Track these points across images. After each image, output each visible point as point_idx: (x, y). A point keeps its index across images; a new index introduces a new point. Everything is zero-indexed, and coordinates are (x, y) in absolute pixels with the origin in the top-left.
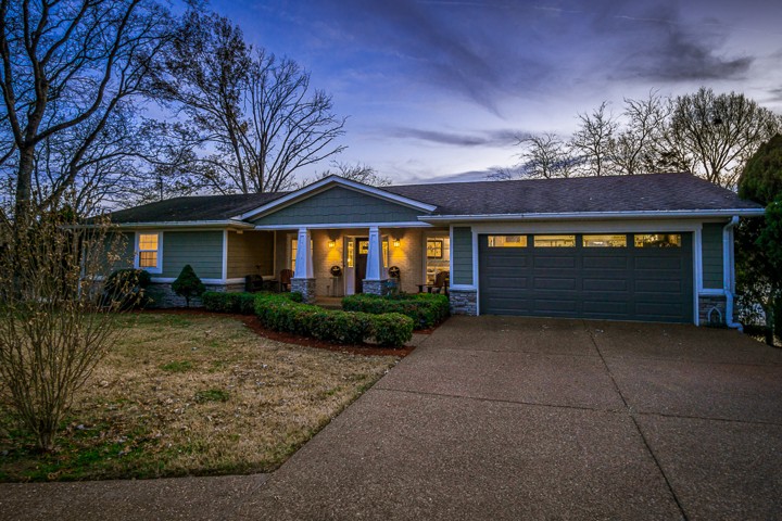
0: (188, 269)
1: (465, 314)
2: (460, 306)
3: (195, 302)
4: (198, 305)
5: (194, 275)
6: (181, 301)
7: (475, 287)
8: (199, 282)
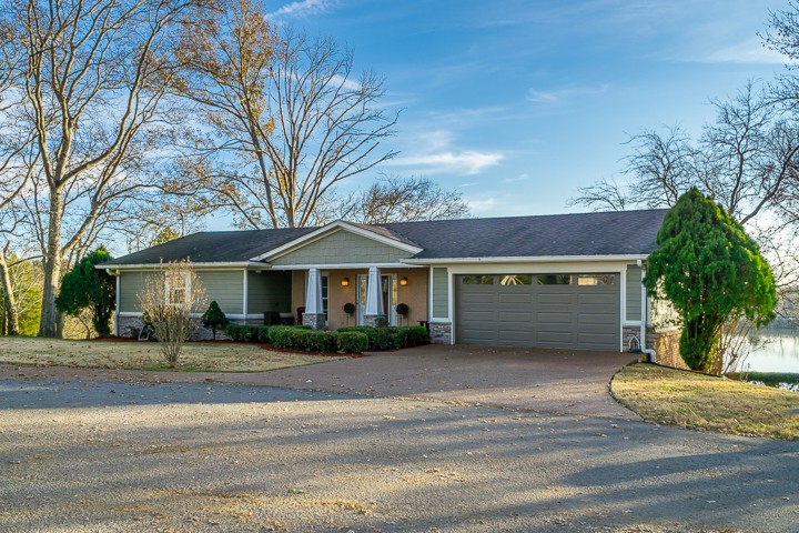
0: (214, 305)
1: (442, 344)
2: (438, 336)
3: (221, 335)
4: (223, 337)
5: (219, 310)
6: (209, 333)
7: (450, 319)
8: (223, 316)
